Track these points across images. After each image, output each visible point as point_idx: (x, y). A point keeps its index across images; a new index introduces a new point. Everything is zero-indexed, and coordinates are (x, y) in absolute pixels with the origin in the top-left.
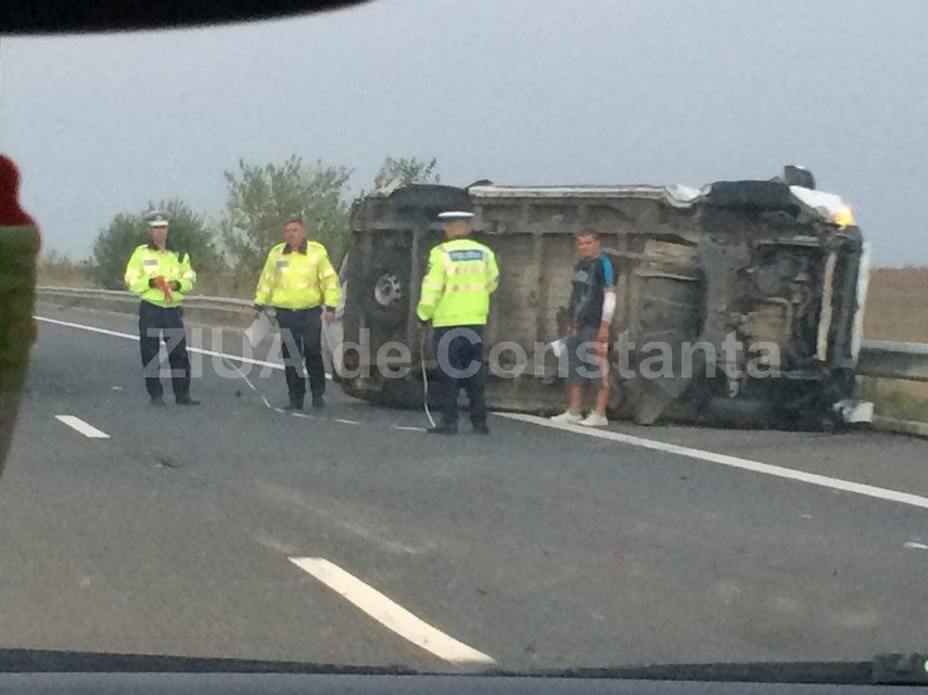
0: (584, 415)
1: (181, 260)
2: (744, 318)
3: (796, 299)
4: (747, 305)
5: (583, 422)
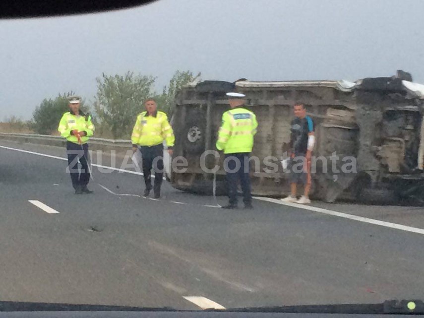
0: (298, 198)
1: (86, 120)
2: (380, 148)
3: (407, 138)
4: (381, 141)
5: (298, 202)
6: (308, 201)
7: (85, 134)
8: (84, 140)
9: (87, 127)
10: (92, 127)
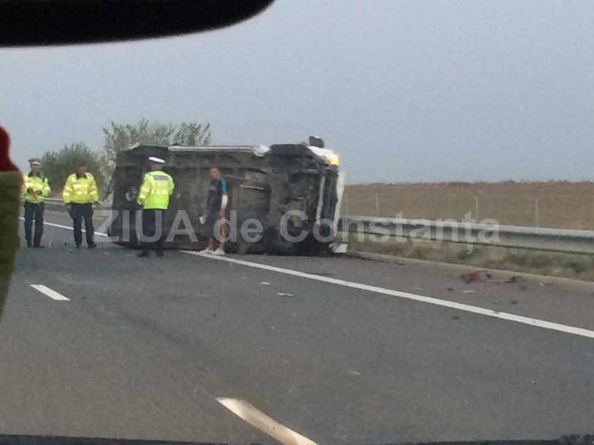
0: (214, 250)
1: (43, 181)
2: (286, 206)
3: (309, 197)
4: (288, 200)
5: (214, 253)
6: (223, 253)
7: (40, 193)
8: (40, 198)
9: (43, 188)
10: (48, 188)
